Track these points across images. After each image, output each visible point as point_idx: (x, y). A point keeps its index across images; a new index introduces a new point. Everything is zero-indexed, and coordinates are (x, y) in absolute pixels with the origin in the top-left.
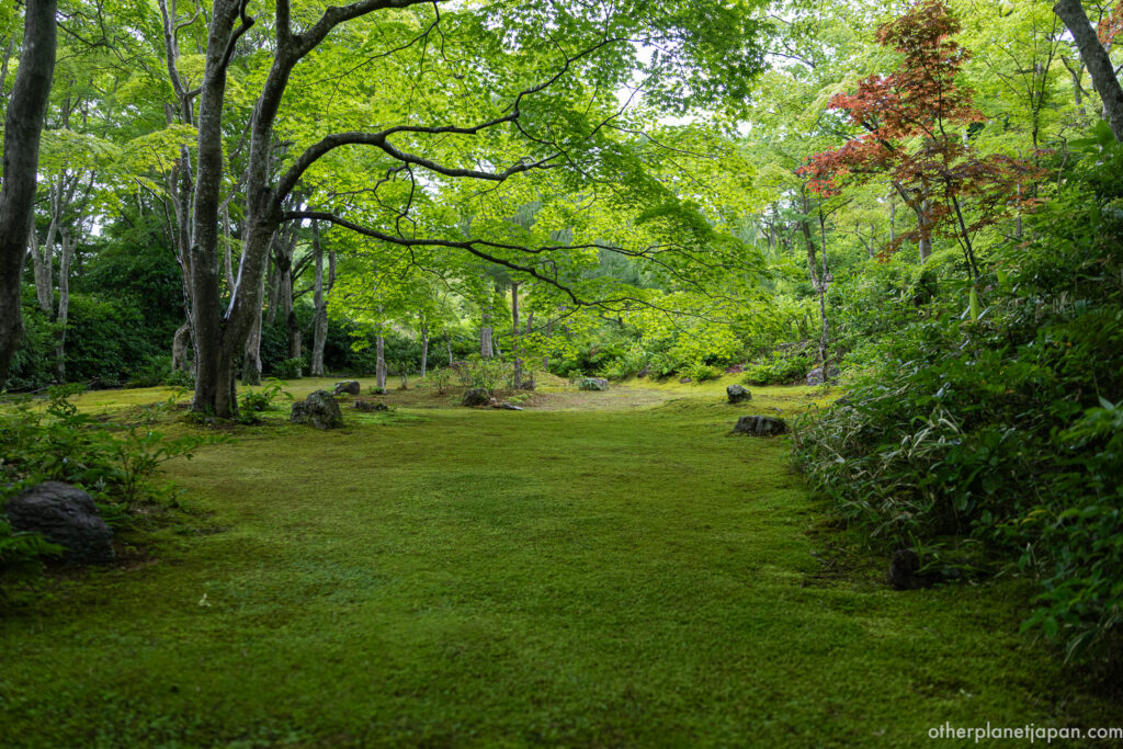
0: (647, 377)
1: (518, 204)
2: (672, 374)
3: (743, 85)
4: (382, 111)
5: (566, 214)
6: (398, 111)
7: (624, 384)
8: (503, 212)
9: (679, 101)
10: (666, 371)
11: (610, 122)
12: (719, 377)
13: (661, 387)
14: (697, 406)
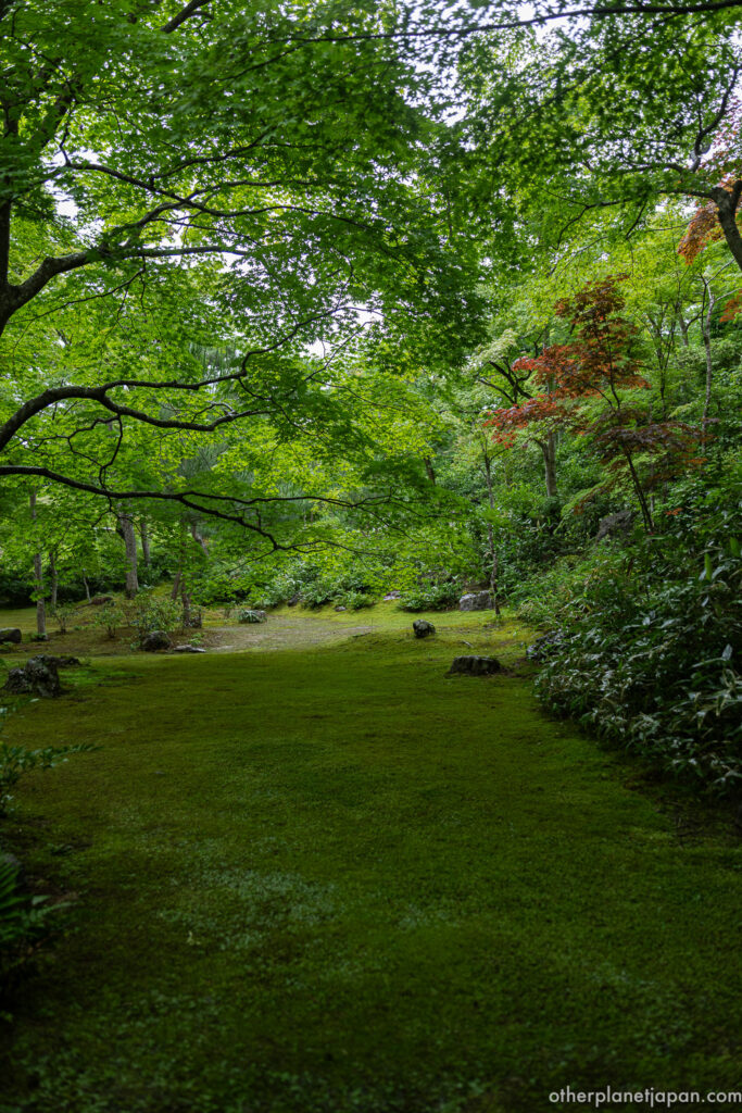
0: (299, 605)
1: (199, 446)
2: (326, 602)
3: (461, 355)
4: (72, 355)
5: (251, 457)
6: (88, 355)
7: (276, 613)
8: (182, 454)
9: (397, 364)
10: (319, 599)
11: (314, 377)
12: (373, 604)
13: (317, 615)
14: (387, 642)
